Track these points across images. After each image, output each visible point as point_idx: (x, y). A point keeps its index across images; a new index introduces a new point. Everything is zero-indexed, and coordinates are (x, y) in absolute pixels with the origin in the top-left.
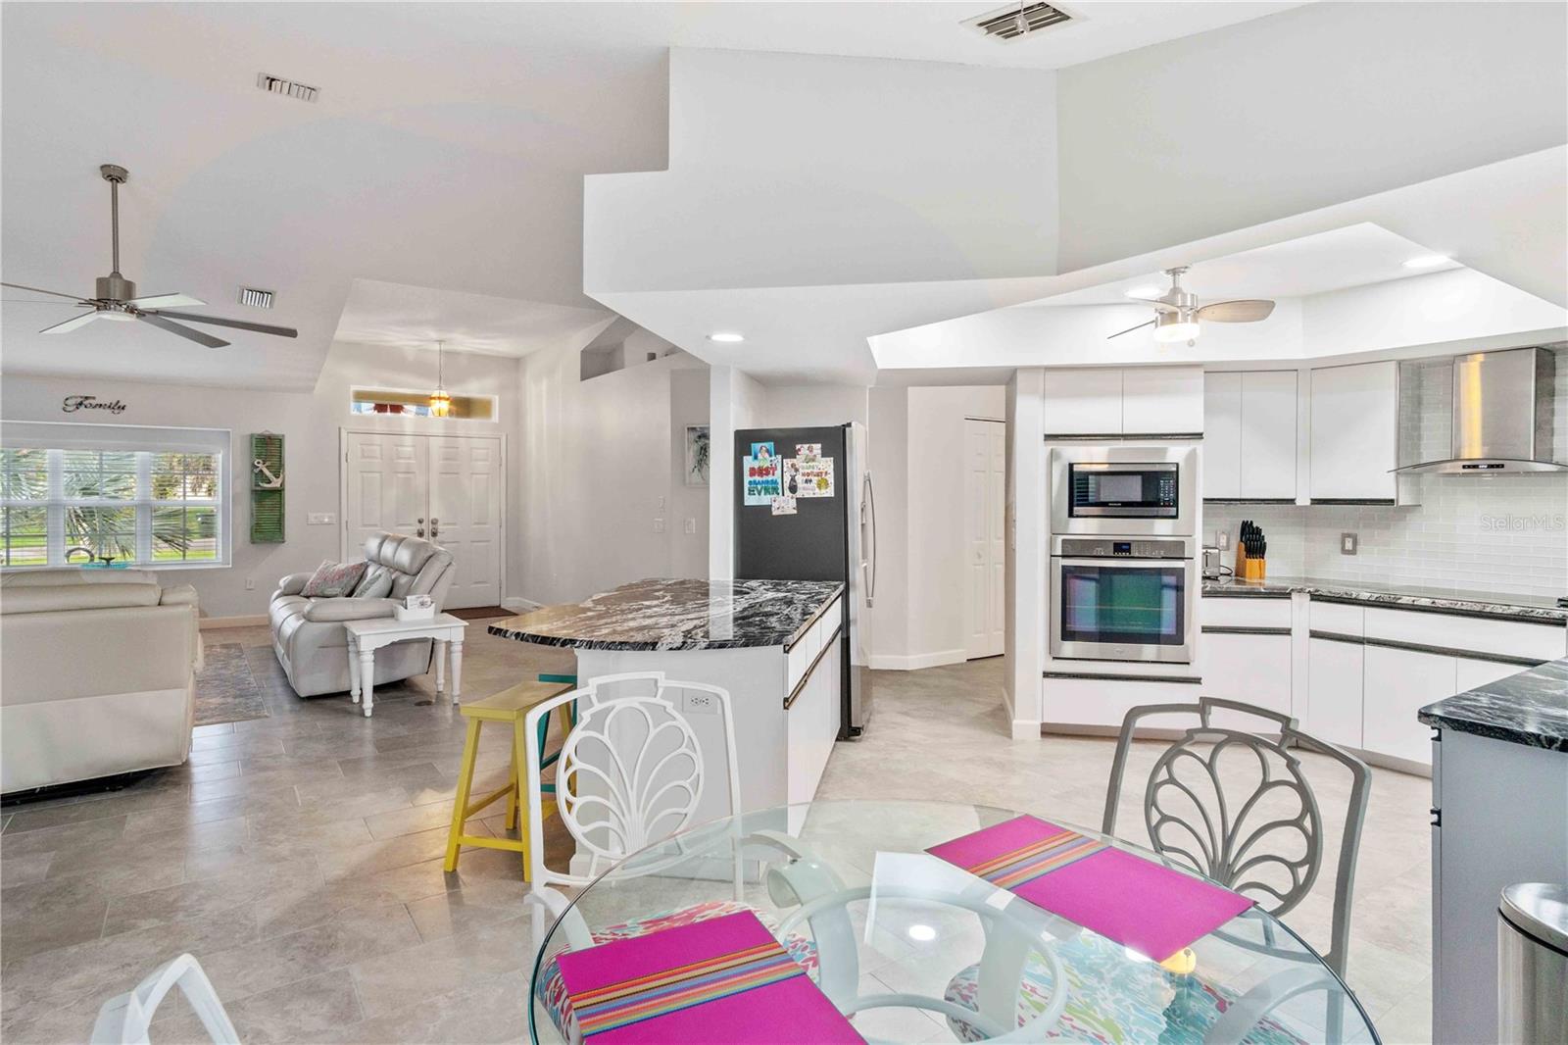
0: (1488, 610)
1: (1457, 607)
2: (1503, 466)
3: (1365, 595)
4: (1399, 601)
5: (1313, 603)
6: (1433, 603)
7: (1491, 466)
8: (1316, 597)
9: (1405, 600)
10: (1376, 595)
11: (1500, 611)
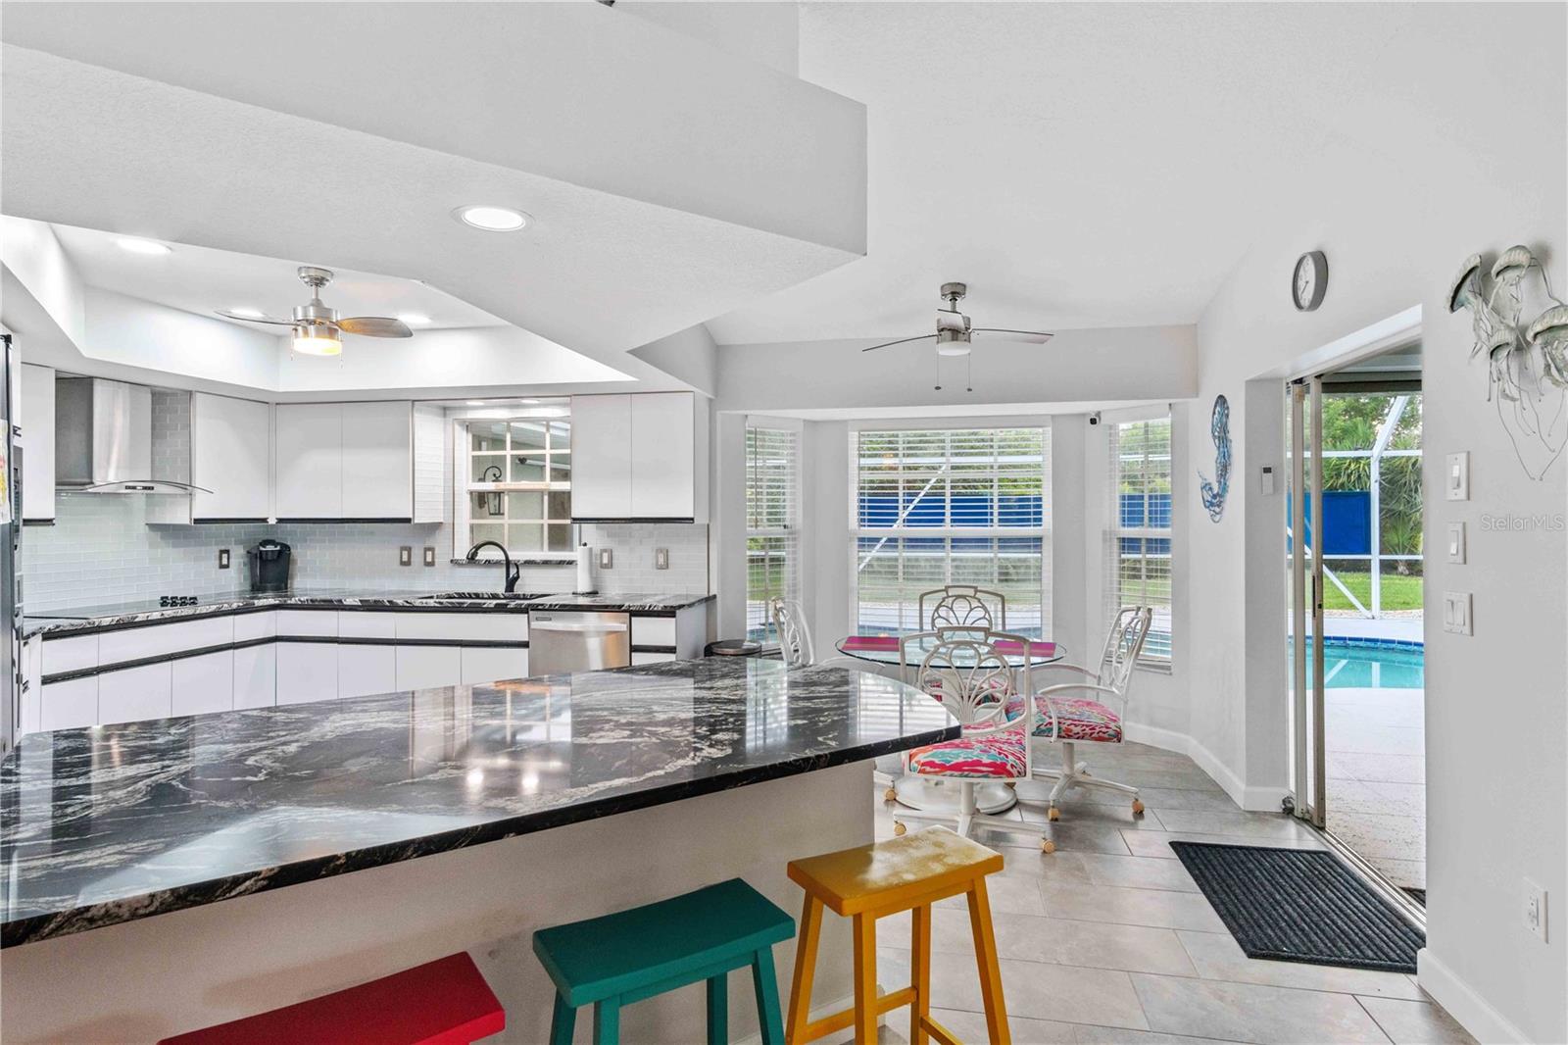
0: (198, 612)
1: (178, 615)
2: (152, 488)
3: (106, 622)
4: (136, 620)
5: (45, 643)
6: (162, 615)
7: (145, 488)
8: (48, 636)
9: (141, 617)
10: (117, 618)
11: (205, 611)
